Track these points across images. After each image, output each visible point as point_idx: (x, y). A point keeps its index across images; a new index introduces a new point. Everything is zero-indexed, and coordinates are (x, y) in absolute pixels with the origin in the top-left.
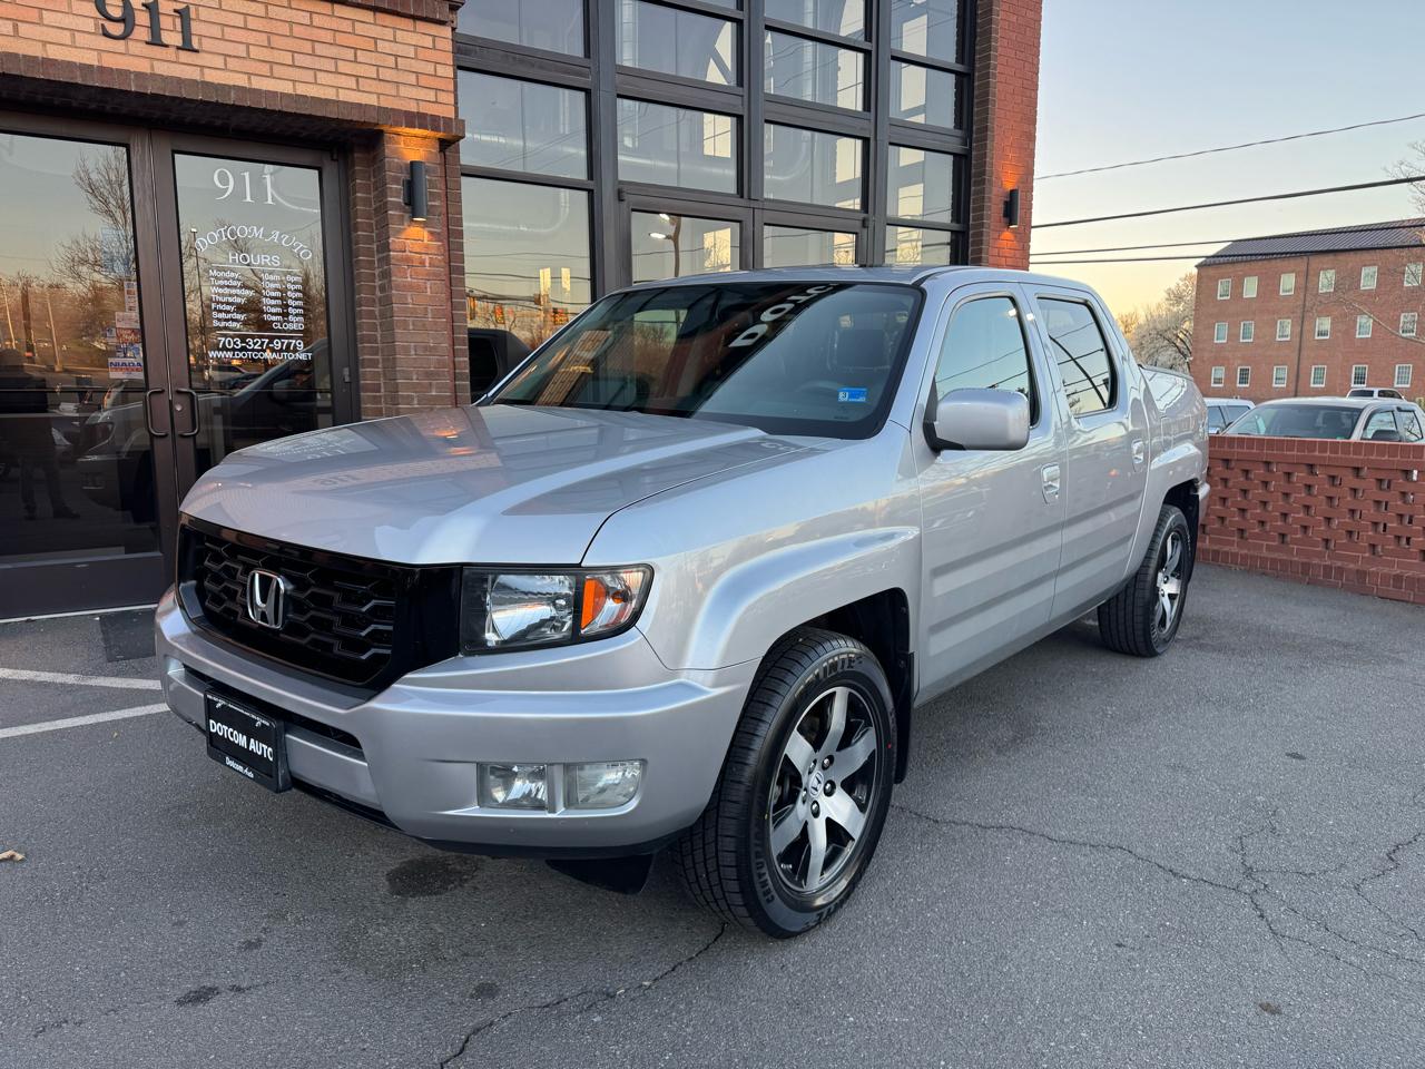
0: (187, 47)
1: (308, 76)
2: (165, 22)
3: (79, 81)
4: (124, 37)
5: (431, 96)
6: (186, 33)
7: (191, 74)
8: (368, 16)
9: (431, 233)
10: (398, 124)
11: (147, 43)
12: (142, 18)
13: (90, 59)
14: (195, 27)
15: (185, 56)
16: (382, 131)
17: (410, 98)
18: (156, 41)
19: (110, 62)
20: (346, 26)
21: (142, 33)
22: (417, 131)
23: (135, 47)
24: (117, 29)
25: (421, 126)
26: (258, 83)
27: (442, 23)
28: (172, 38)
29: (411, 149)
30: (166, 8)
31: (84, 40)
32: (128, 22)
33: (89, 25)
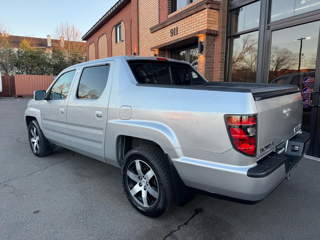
0: (177, 34)
1: (188, 31)
2: (176, 31)
3: (168, 45)
4: (172, 36)
5: (203, 26)
7: (178, 38)
9: (204, 56)
13: (169, 41)
14: (178, 30)
16: (198, 37)
17: (201, 28)
18: (175, 35)
19: (172, 40)
26: (183, 36)
27: (205, 9)
28: (176, 33)
29: (202, 39)
30: (176, 28)
31: (170, 38)
32: (173, 33)
33: (170, 35)
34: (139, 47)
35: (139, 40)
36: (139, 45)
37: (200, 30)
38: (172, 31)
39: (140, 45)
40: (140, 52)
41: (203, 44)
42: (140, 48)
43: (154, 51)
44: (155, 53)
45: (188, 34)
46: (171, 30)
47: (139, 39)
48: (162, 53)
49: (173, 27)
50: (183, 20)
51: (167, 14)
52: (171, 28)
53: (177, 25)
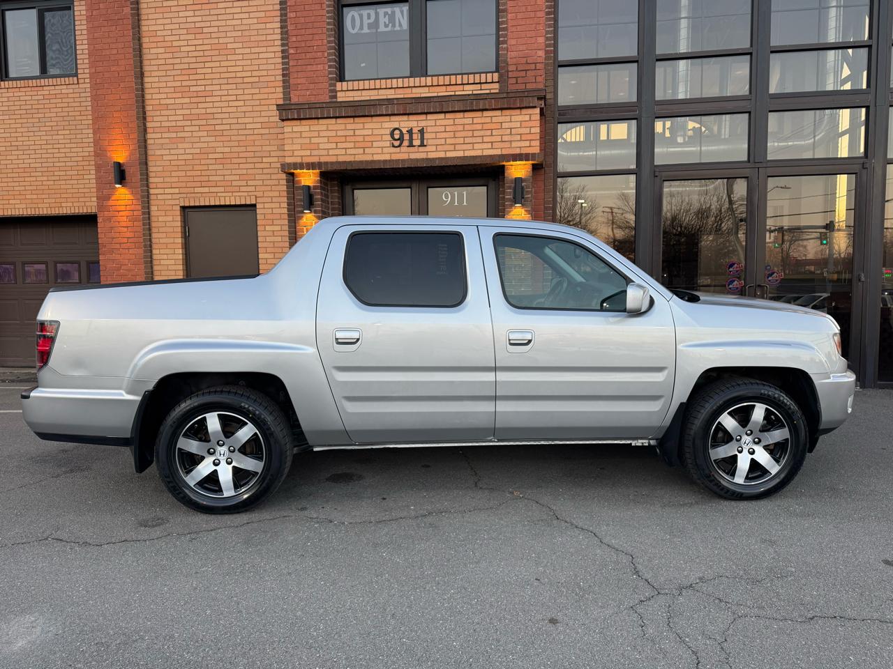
0: (422, 145)
1: (470, 146)
2: (415, 136)
3: (382, 167)
4: (399, 146)
5: (527, 144)
6: (422, 139)
7: (423, 156)
8: (498, 113)
9: (526, 211)
10: (509, 161)
11: (408, 147)
12: (407, 137)
13: (387, 157)
14: (426, 136)
15: (422, 149)
16: (504, 166)
17: (518, 147)
18: (411, 145)
20: (488, 120)
21: (406, 143)
22: (518, 162)
23: (404, 149)
24: (397, 143)
25: (527, 160)
26: (450, 155)
27: (535, 107)
28: (417, 142)
29: (518, 170)
30: (415, 130)
31: (385, 150)
32: (401, 139)
33: (388, 144)
34: (146, 147)
35: (145, 125)
36: (145, 141)
37: (517, 151)
38: (397, 132)
39: (149, 142)
41: (523, 184)
43: (291, 173)
44: (297, 181)
45: (468, 154)
46: (395, 129)
48: (324, 183)
49: (405, 123)
50: (448, 116)
51: (331, 79)
52: (396, 125)
53: (423, 124)
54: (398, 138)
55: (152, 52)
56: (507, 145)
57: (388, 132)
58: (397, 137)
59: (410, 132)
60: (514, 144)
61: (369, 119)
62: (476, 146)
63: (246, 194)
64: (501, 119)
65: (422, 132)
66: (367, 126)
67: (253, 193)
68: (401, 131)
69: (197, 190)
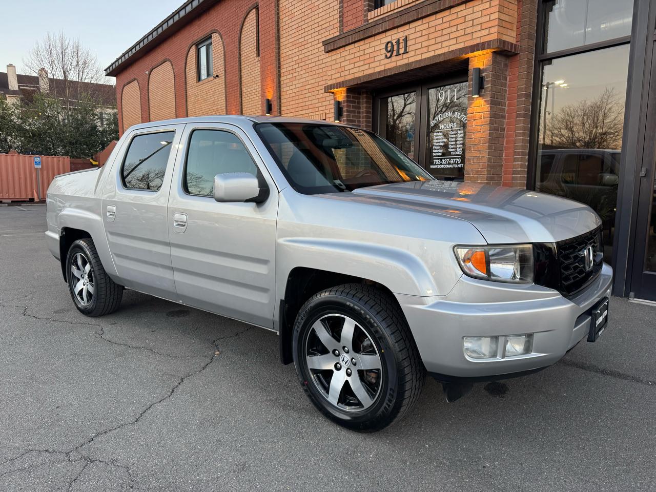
0: (406, 52)
1: (439, 45)
2: (401, 45)
3: (378, 77)
4: (390, 57)
5: (487, 32)
6: (406, 49)
7: (406, 61)
8: (462, 7)
9: (485, 101)
11: (396, 56)
12: (395, 48)
13: (382, 68)
14: (409, 43)
15: (405, 56)
16: (468, 59)
17: (477, 38)
18: (398, 54)
19: (388, 67)
20: (454, 16)
21: (395, 53)
22: (480, 52)
23: (394, 58)
24: (389, 55)
25: (483, 49)
26: (424, 56)
28: (402, 51)
29: (480, 61)
30: (401, 41)
31: (382, 62)
32: (392, 51)
33: (383, 56)
34: (280, 87)
35: (279, 72)
36: (280, 83)
37: (478, 41)
38: (390, 45)
39: (282, 83)
40: (282, 98)
41: (484, 74)
42: (282, 90)
43: (333, 93)
44: (335, 99)
45: (438, 52)
46: (388, 43)
47: (279, 67)
48: (353, 97)
49: (394, 36)
50: (425, 20)
51: (365, 11)
52: (389, 39)
53: (406, 33)
54: (391, 50)
55: (284, 20)
56: (469, 37)
57: (384, 46)
58: (389, 49)
59: (398, 42)
60: (475, 35)
61: (372, 39)
62: (445, 44)
63: (321, 112)
64: (464, 13)
65: (406, 40)
66: (372, 45)
67: (324, 112)
68: (392, 43)
69: (301, 113)
